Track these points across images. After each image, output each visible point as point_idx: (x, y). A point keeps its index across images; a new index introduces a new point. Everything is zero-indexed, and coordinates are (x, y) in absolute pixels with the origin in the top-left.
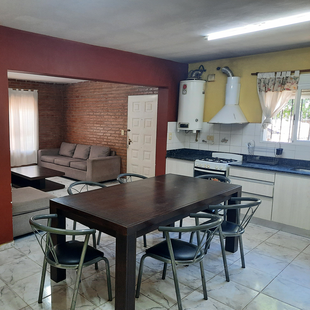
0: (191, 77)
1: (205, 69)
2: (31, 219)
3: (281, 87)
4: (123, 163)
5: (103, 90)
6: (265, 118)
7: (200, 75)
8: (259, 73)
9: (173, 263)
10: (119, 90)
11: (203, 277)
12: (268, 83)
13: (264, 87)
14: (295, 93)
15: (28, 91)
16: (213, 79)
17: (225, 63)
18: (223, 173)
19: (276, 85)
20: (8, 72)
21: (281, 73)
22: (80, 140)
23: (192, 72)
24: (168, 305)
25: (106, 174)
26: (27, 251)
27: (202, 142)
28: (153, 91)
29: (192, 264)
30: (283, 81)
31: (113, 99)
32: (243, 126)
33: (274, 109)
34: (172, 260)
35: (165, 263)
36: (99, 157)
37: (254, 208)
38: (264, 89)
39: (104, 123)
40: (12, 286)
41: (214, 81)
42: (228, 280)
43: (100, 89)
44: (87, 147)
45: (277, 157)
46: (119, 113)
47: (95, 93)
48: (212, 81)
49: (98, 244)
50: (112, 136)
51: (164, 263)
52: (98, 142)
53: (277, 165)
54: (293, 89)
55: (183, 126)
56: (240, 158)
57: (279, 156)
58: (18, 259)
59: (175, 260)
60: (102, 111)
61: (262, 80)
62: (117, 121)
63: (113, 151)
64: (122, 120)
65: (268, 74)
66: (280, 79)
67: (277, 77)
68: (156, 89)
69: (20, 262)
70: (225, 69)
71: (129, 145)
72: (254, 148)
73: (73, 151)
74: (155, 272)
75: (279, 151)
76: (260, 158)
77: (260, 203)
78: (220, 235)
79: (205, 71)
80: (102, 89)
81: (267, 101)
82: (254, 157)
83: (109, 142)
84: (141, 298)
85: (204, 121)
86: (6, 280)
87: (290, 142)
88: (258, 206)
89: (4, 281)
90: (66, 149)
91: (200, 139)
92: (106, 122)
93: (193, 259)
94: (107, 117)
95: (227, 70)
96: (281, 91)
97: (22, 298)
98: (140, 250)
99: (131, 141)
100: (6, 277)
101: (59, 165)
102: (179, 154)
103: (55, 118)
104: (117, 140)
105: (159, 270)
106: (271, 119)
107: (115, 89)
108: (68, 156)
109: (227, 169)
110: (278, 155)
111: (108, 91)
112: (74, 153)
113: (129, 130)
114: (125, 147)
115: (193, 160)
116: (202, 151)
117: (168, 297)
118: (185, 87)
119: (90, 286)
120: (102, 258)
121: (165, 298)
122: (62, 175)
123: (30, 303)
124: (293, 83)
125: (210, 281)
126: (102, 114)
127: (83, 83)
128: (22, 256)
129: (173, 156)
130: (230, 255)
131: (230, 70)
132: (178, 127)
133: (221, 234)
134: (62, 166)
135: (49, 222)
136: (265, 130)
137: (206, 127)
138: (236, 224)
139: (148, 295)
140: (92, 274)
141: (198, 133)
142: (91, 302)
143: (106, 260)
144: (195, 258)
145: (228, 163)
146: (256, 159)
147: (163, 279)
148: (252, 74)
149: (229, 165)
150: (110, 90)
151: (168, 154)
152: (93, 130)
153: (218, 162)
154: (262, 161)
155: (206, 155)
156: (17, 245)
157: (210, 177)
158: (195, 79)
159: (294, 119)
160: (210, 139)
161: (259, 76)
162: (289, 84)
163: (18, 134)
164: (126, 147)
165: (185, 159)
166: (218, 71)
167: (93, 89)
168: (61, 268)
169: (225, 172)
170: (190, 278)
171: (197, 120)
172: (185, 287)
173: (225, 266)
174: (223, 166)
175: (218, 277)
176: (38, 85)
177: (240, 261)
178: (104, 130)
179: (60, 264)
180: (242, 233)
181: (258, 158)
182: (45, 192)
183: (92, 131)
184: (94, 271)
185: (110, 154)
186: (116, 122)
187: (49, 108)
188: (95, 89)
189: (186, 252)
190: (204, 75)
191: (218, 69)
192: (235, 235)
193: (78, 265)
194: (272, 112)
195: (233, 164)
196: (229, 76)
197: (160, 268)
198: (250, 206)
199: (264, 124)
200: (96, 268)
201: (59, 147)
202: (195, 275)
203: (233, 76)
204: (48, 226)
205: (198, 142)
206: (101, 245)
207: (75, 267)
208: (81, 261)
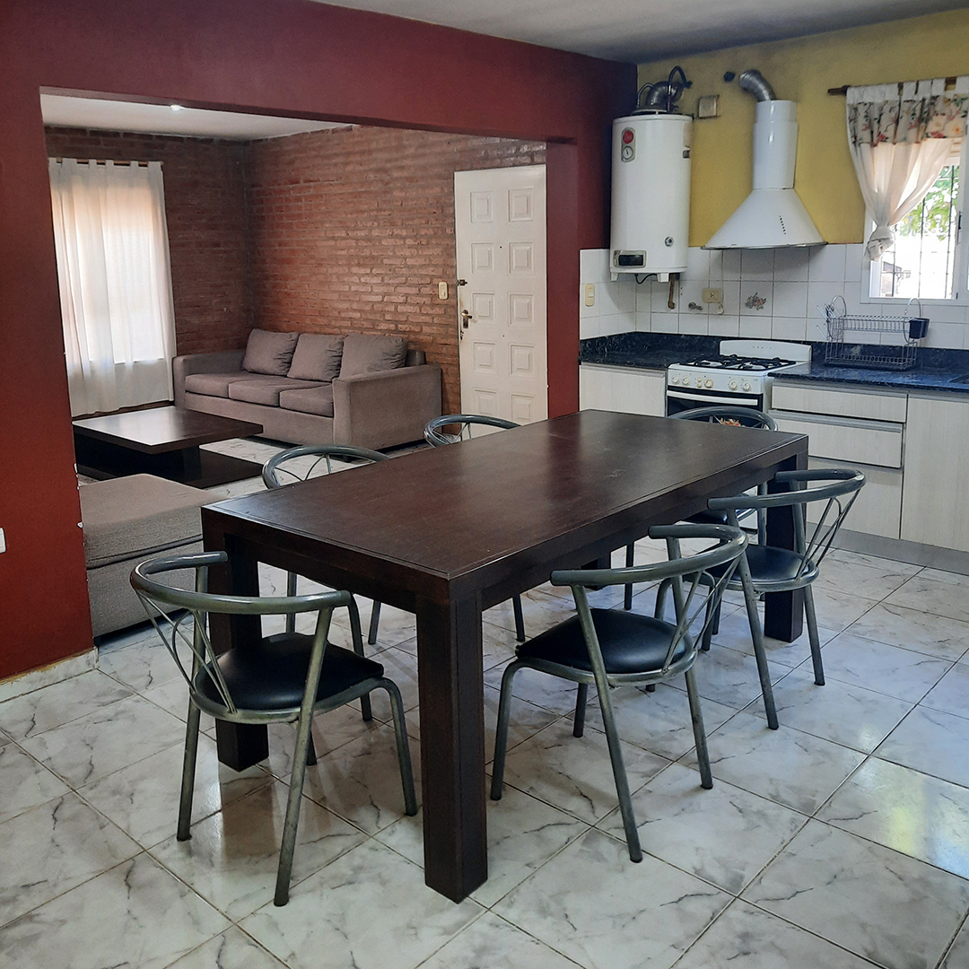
0: (647, 104)
1: (688, 80)
2: (137, 571)
3: (918, 131)
4: (448, 387)
5: (374, 155)
6: (874, 227)
7: (674, 98)
8: (849, 86)
9: (600, 680)
10: (424, 155)
11: (696, 720)
12: (877, 116)
13: (869, 131)
14: (958, 148)
15: (128, 165)
16: (713, 110)
17: (749, 57)
18: (755, 402)
19: (902, 122)
20: (42, 96)
21: (917, 85)
22: (308, 321)
23: (648, 89)
24: (593, 812)
25: (394, 425)
26: (141, 679)
27: (686, 309)
28: (531, 155)
29: (660, 680)
30: (922, 110)
31: (407, 184)
32: (809, 252)
33: (900, 197)
34: (597, 672)
35: (580, 684)
36: (370, 369)
37: (844, 499)
38: (865, 135)
39: (382, 261)
40: (90, 794)
41: (716, 117)
42: (773, 725)
43: (363, 153)
44: (332, 342)
45: (911, 345)
46: (428, 228)
47: (349, 168)
48: (710, 117)
49: (372, 641)
50: (411, 305)
51: (576, 685)
52: (366, 325)
53: (913, 369)
54: (953, 133)
55: (627, 260)
56: (802, 355)
57: (918, 342)
58: (111, 707)
59: (608, 672)
60: (376, 224)
61: (862, 110)
62: (424, 253)
63: (414, 351)
64: (438, 251)
65: (877, 89)
66: (915, 104)
67: (904, 98)
68: (541, 147)
69: (117, 714)
70: (748, 76)
71: (464, 330)
72: (843, 320)
73: (290, 355)
74: (549, 717)
75: (918, 328)
76: (862, 352)
77: (861, 483)
78: (744, 590)
79: (689, 84)
80: (370, 152)
81: (877, 173)
82: (846, 349)
83: (401, 322)
84: (509, 797)
85: (691, 241)
86: (68, 775)
87: (949, 297)
88: (857, 493)
89: (62, 778)
90: (264, 350)
91: (682, 302)
92: (389, 257)
93: (661, 667)
94: (391, 242)
95: (756, 81)
96: (917, 142)
97: (123, 826)
98: (505, 652)
99: (471, 317)
100: (71, 766)
101: (243, 404)
102: (618, 350)
103: (225, 252)
104: (427, 314)
105: (565, 708)
106: (891, 228)
107: (411, 151)
108: (272, 372)
109: (766, 389)
110: (916, 340)
111: (388, 161)
112: (290, 363)
113: (463, 283)
114: (453, 336)
115: (662, 367)
116: (689, 338)
117: (592, 788)
118: (629, 138)
119: (345, 773)
120: (377, 683)
121: (582, 794)
122: (252, 432)
123: (148, 842)
124: (954, 114)
125: (720, 731)
126: (375, 233)
127: (308, 136)
128: (125, 694)
129: (601, 356)
130: (781, 650)
131: (763, 80)
132: (612, 265)
133: (747, 584)
134: (254, 406)
135: (199, 579)
136: (876, 265)
137: (698, 263)
138: (795, 552)
139: (532, 788)
140: (355, 736)
141: (676, 283)
142: (351, 822)
143: (391, 687)
144: (669, 661)
145: (767, 369)
146: (852, 355)
147: (577, 737)
148: (832, 92)
149: (770, 375)
150: (395, 155)
151: (585, 351)
152: (350, 287)
153: (739, 369)
154: (868, 359)
155: (702, 350)
156: (107, 661)
157: (711, 414)
158: (657, 111)
159: (959, 228)
160: (712, 300)
161: (852, 96)
162: (941, 119)
163: (102, 309)
164: (457, 336)
165: (638, 365)
166: (728, 85)
167: (341, 154)
168: (243, 721)
169: (759, 397)
170: (662, 726)
171: (670, 241)
172: (644, 753)
173: (765, 684)
174: (753, 381)
175: (744, 716)
176: (162, 146)
177: (809, 666)
178: (383, 283)
179: (239, 708)
180: (814, 577)
181: (856, 351)
182: (202, 488)
183: (347, 288)
184: (361, 726)
185: (406, 358)
186: (419, 256)
187: (204, 221)
188: (349, 154)
189: (641, 645)
190: (687, 97)
191: (729, 77)
192: (791, 585)
193: (298, 710)
194: (892, 209)
195: (782, 373)
196: (760, 99)
197: (568, 702)
198: (833, 494)
199: (872, 244)
200: (367, 716)
201: (242, 345)
202: (673, 717)
203: (774, 97)
204: (196, 591)
205: (676, 310)
206: (381, 645)
207: (289, 715)
208: (307, 696)
